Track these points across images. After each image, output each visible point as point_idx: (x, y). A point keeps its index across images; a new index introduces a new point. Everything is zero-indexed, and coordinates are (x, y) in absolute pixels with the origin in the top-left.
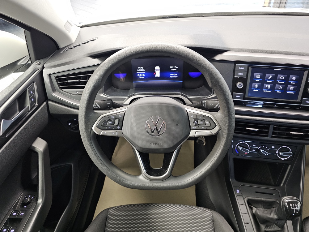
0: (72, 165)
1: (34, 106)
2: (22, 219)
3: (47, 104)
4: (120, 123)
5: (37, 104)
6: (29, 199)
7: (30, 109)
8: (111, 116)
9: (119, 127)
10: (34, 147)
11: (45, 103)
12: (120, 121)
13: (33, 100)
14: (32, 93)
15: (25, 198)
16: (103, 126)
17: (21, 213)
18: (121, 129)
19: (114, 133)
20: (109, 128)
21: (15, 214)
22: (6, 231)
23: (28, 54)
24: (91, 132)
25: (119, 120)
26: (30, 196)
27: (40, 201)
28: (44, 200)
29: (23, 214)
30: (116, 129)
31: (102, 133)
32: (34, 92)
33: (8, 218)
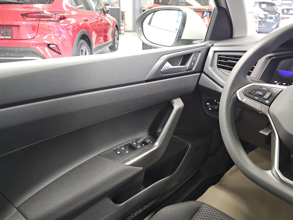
0: (190, 146)
1: (191, 69)
2: (137, 149)
3: (200, 76)
4: (272, 99)
5: (194, 69)
6: (148, 141)
7: (187, 69)
8: (263, 87)
9: (267, 102)
10: (173, 103)
11: (199, 74)
12: (272, 96)
13: (193, 64)
14: (195, 58)
15: (147, 138)
16: (250, 94)
17: (139, 145)
18: (269, 105)
19: (258, 105)
20: (256, 98)
21: (135, 144)
22: (124, 149)
23: (205, 39)
24: (233, 95)
25: (272, 94)
26: (150, 140)
27: (157, 144)
28: (161, 143)
29: (140, 147)
30: (263, 102)
31: (245, 100)
32: (196, 59)
33: (130, 143)
